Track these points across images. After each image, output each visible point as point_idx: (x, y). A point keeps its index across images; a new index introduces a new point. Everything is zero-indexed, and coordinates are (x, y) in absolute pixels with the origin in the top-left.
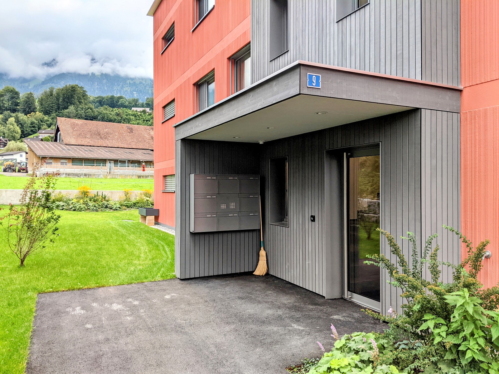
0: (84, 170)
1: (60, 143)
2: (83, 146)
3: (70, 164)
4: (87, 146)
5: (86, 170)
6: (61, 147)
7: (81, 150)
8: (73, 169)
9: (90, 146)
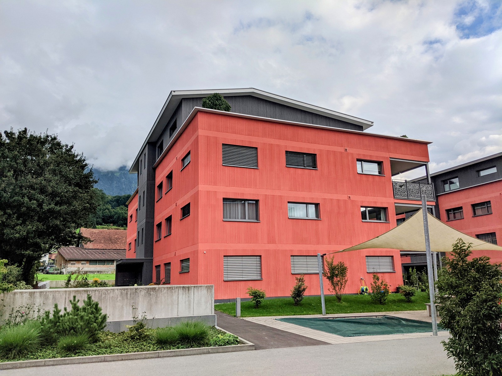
0: (98, 268)
1: (81, 248)
2: (98, 249)
3: (88, 265)
4: (101, 249)
5: (99, 268)
6: (82, 251)
7: (96, 253)
8: (90, 268)
9: (104, 249)
